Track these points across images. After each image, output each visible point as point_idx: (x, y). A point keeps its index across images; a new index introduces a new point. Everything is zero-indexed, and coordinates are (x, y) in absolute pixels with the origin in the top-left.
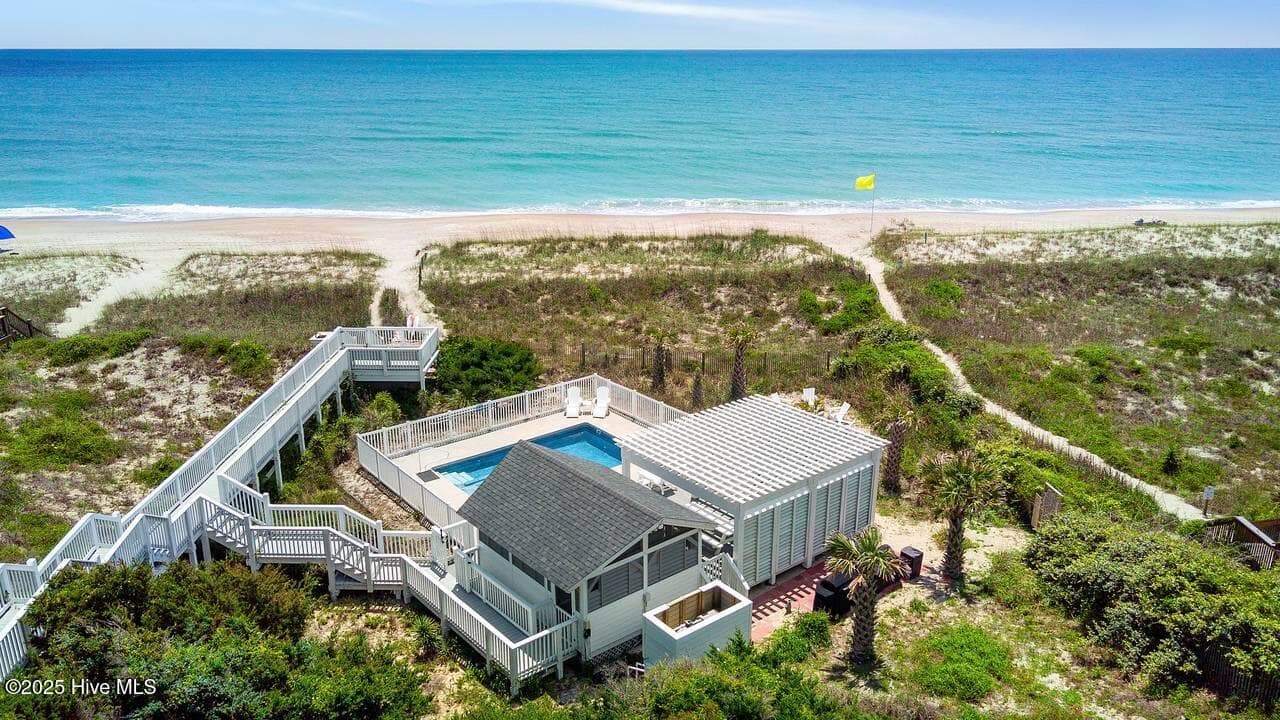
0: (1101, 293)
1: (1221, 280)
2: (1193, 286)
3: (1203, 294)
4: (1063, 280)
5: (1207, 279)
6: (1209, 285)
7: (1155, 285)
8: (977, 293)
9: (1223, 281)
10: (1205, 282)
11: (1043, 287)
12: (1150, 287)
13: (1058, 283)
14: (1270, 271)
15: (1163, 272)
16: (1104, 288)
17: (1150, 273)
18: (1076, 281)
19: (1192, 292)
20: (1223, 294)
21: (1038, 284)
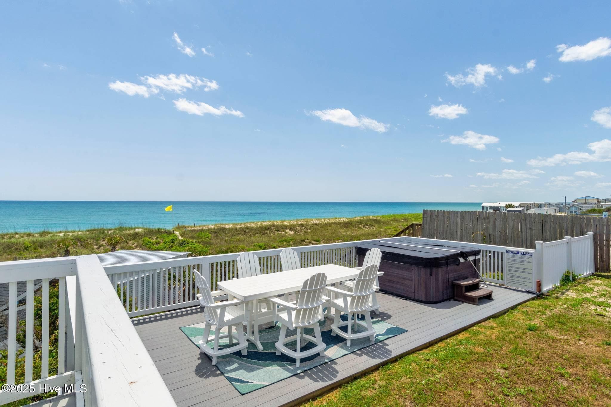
0: (257, 235)
1: (290, 229)
2: (283, 231)
3: (286, 233)
4: (245, 232)
5: (287, 229)
6: (288, 231)
7: (273, 231)
8: (217, 236)
9: (291, 229)
10: (286, 230)
11: (239, 234)
12: (271, 232)
13: (243, 233)
14: (302, 226)
15: (274, 228)
16: (258, 233)
17: (270, 228)
18: (249, 232)
19: (283, 233)
20: (292, 233)
21: (237, 233)
